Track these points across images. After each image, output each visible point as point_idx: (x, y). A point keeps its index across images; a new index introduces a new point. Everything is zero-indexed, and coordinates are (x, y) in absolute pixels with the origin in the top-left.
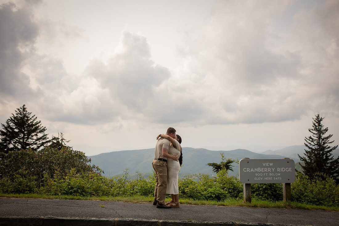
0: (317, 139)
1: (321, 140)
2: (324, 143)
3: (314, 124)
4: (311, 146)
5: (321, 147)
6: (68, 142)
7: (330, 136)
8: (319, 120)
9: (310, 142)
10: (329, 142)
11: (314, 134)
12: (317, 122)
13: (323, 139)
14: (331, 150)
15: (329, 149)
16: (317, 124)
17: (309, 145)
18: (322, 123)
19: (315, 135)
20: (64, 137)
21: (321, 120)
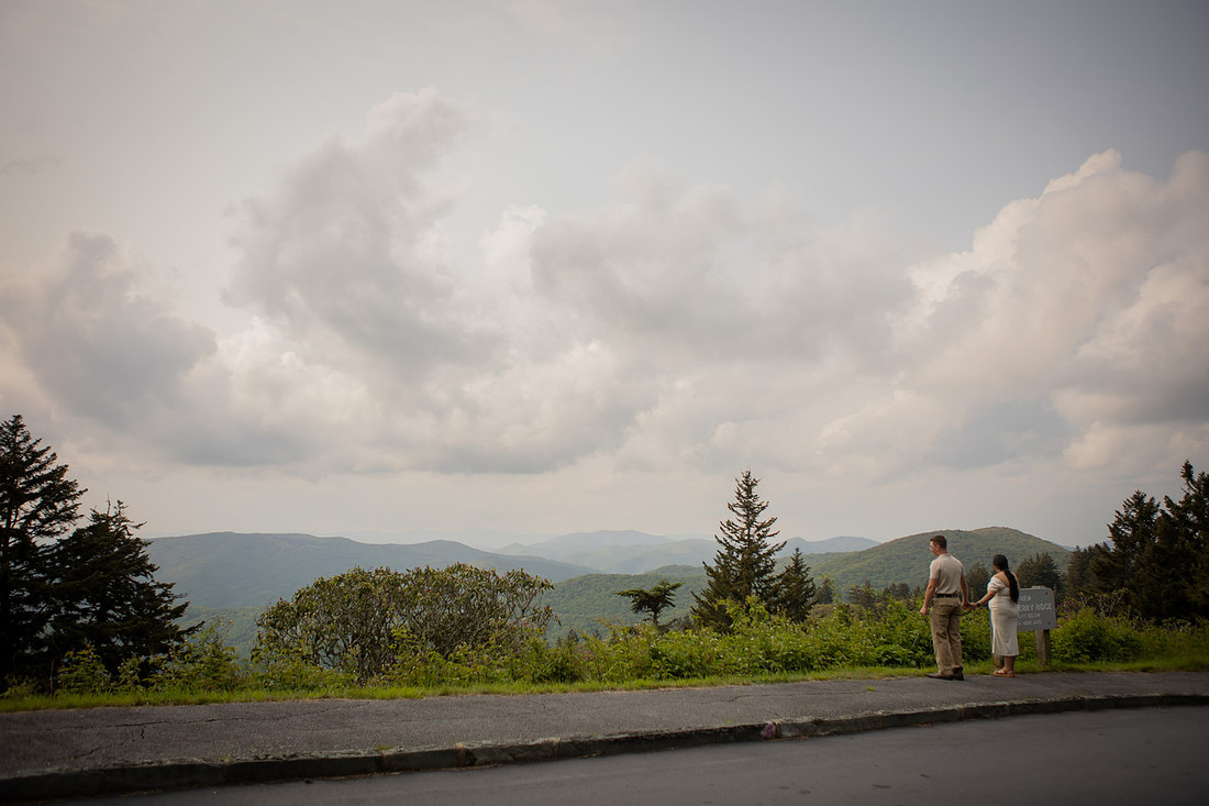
0: (744, 526)
1: (753, 529)
2: (761, 537)
3: (739, 494)
4: (733, 543)
5: (752, 547)
6: (137, 527)
7: (773, 520)
8: (749, 485)
9: (729, 532)
10: (769, 534)
11: (739, 514)
12: (745, 490)
13: (759, 528)
14: (770, 553)
15: (765, 551)
16: (744, 494)
17: (729, 540)
18: (755, 491)
19: (741, 518)
20: (125, 514)
21: (753, 485)
